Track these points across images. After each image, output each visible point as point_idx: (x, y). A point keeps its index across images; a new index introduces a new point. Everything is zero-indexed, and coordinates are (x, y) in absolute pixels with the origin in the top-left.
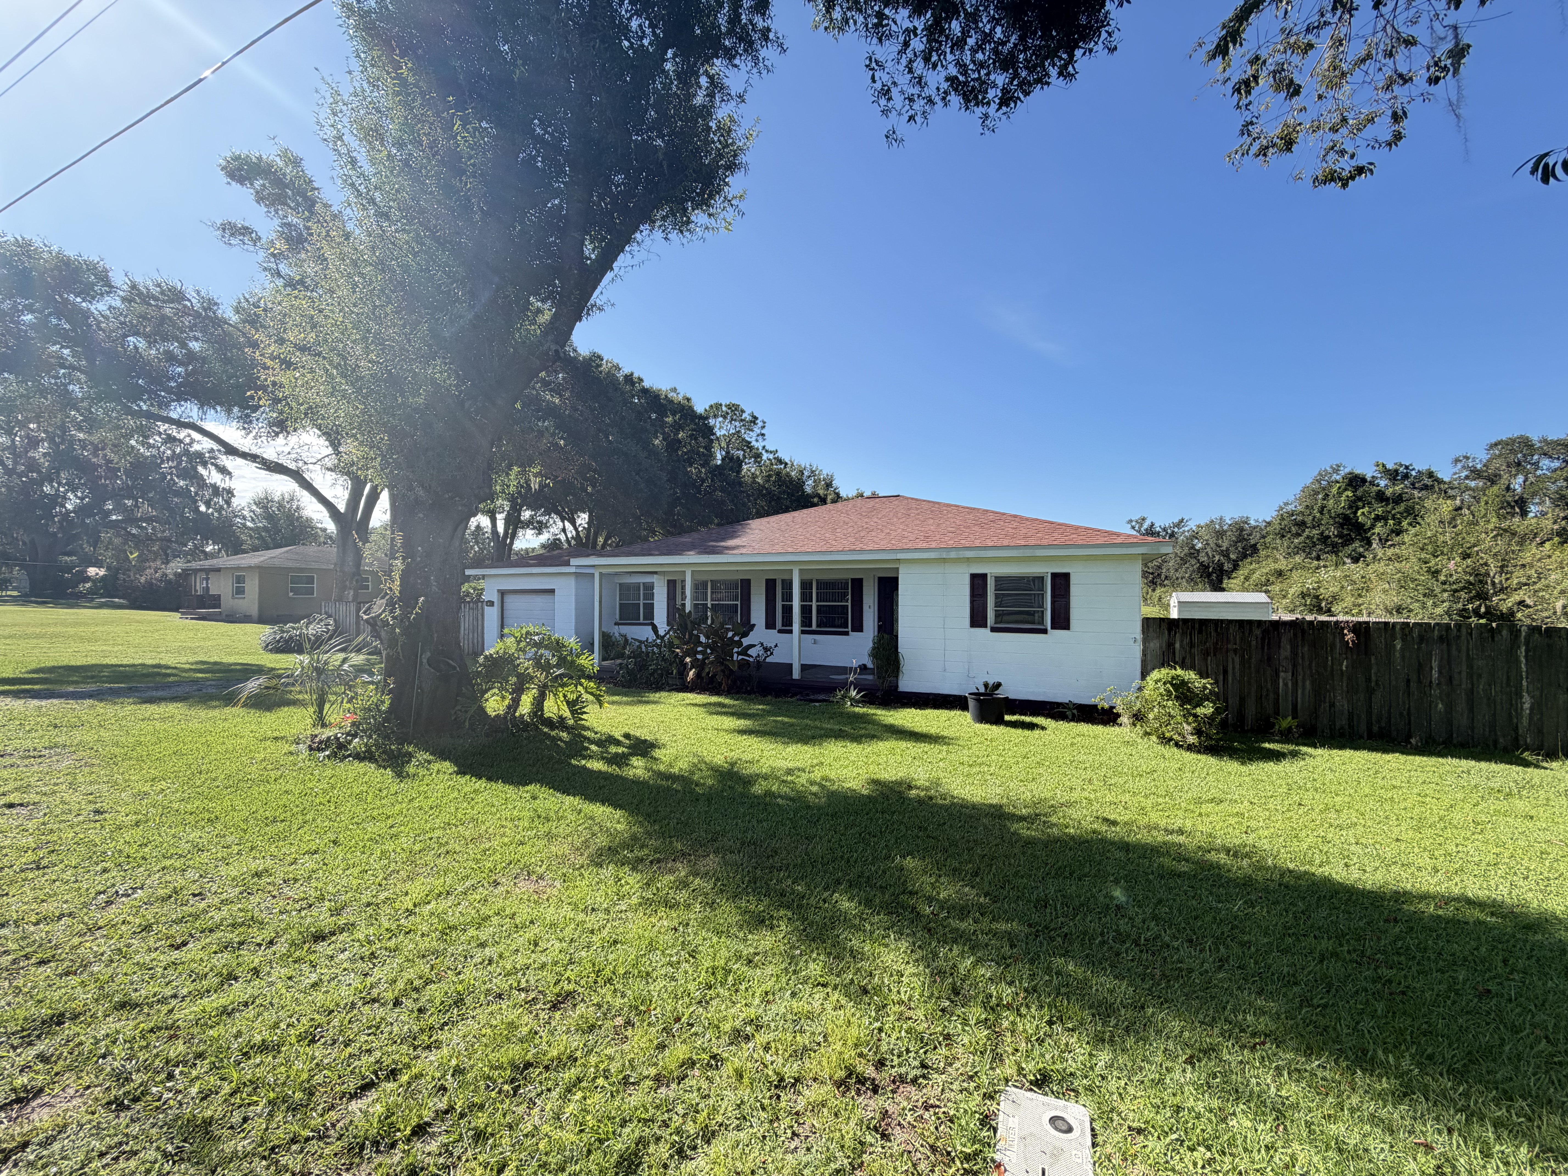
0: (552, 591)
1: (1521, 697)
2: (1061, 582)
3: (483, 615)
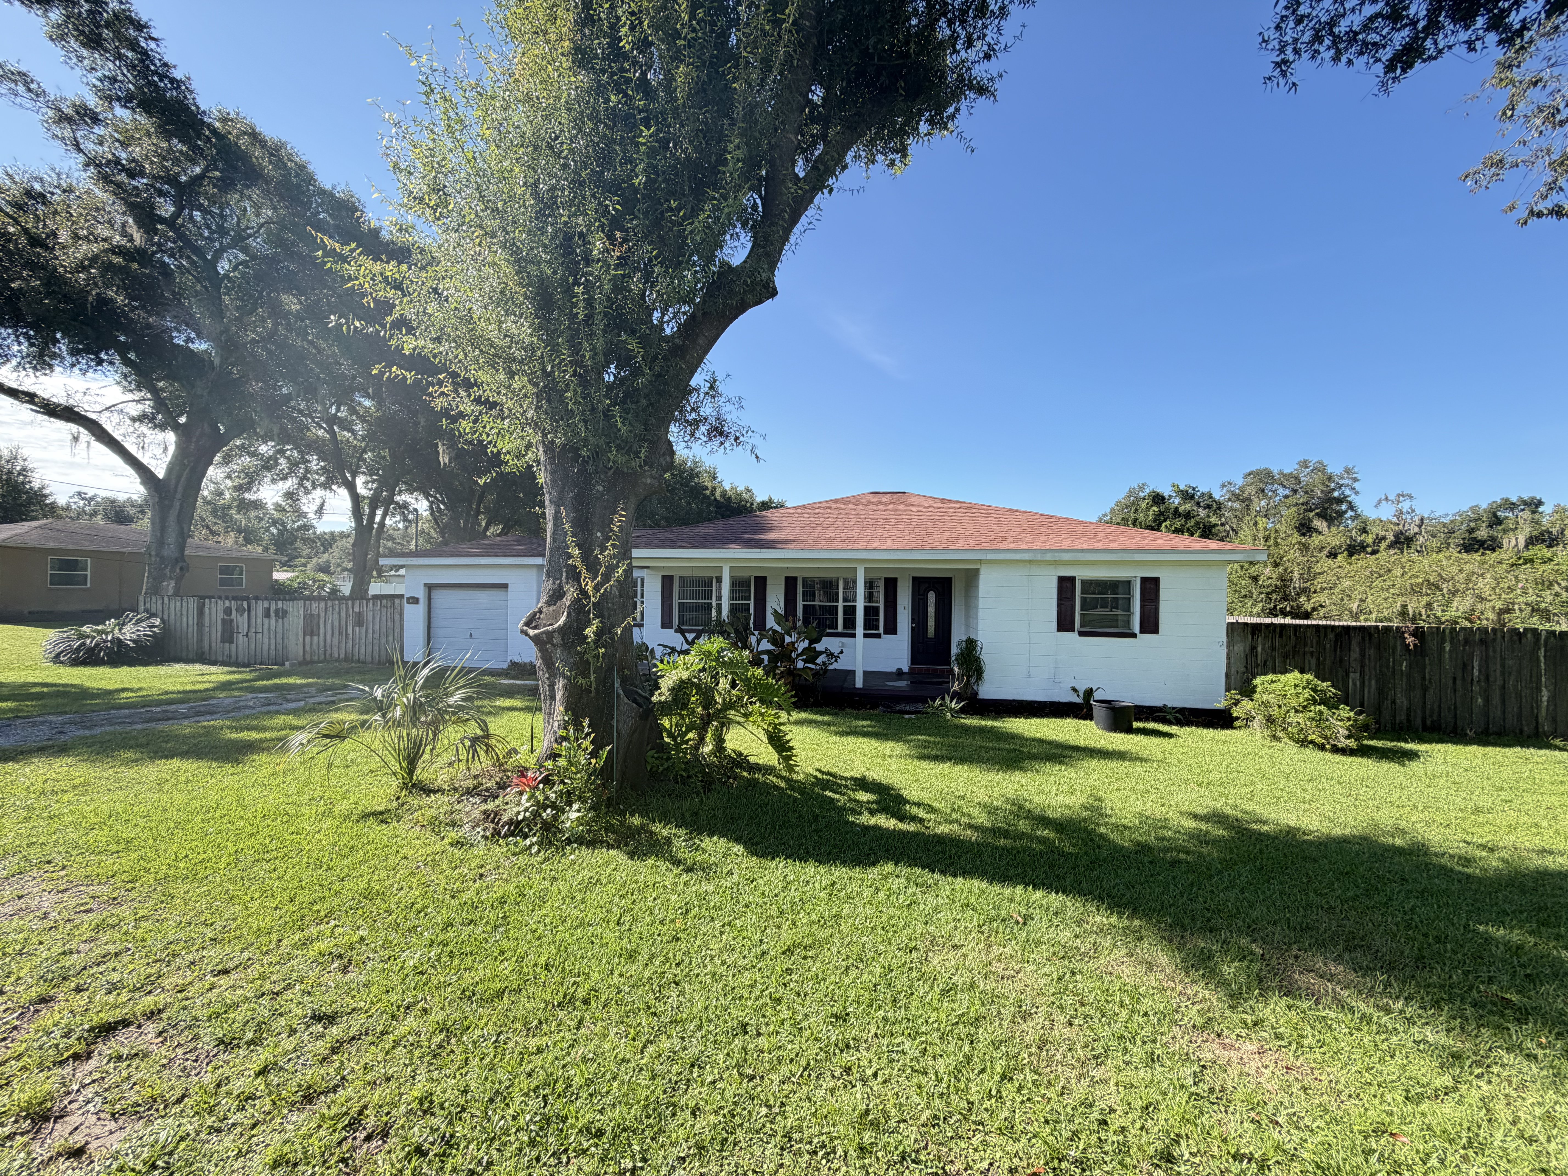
0: (505, 586)
1: (1541, 691)
2: (1151, 587)
3: (401, 614)
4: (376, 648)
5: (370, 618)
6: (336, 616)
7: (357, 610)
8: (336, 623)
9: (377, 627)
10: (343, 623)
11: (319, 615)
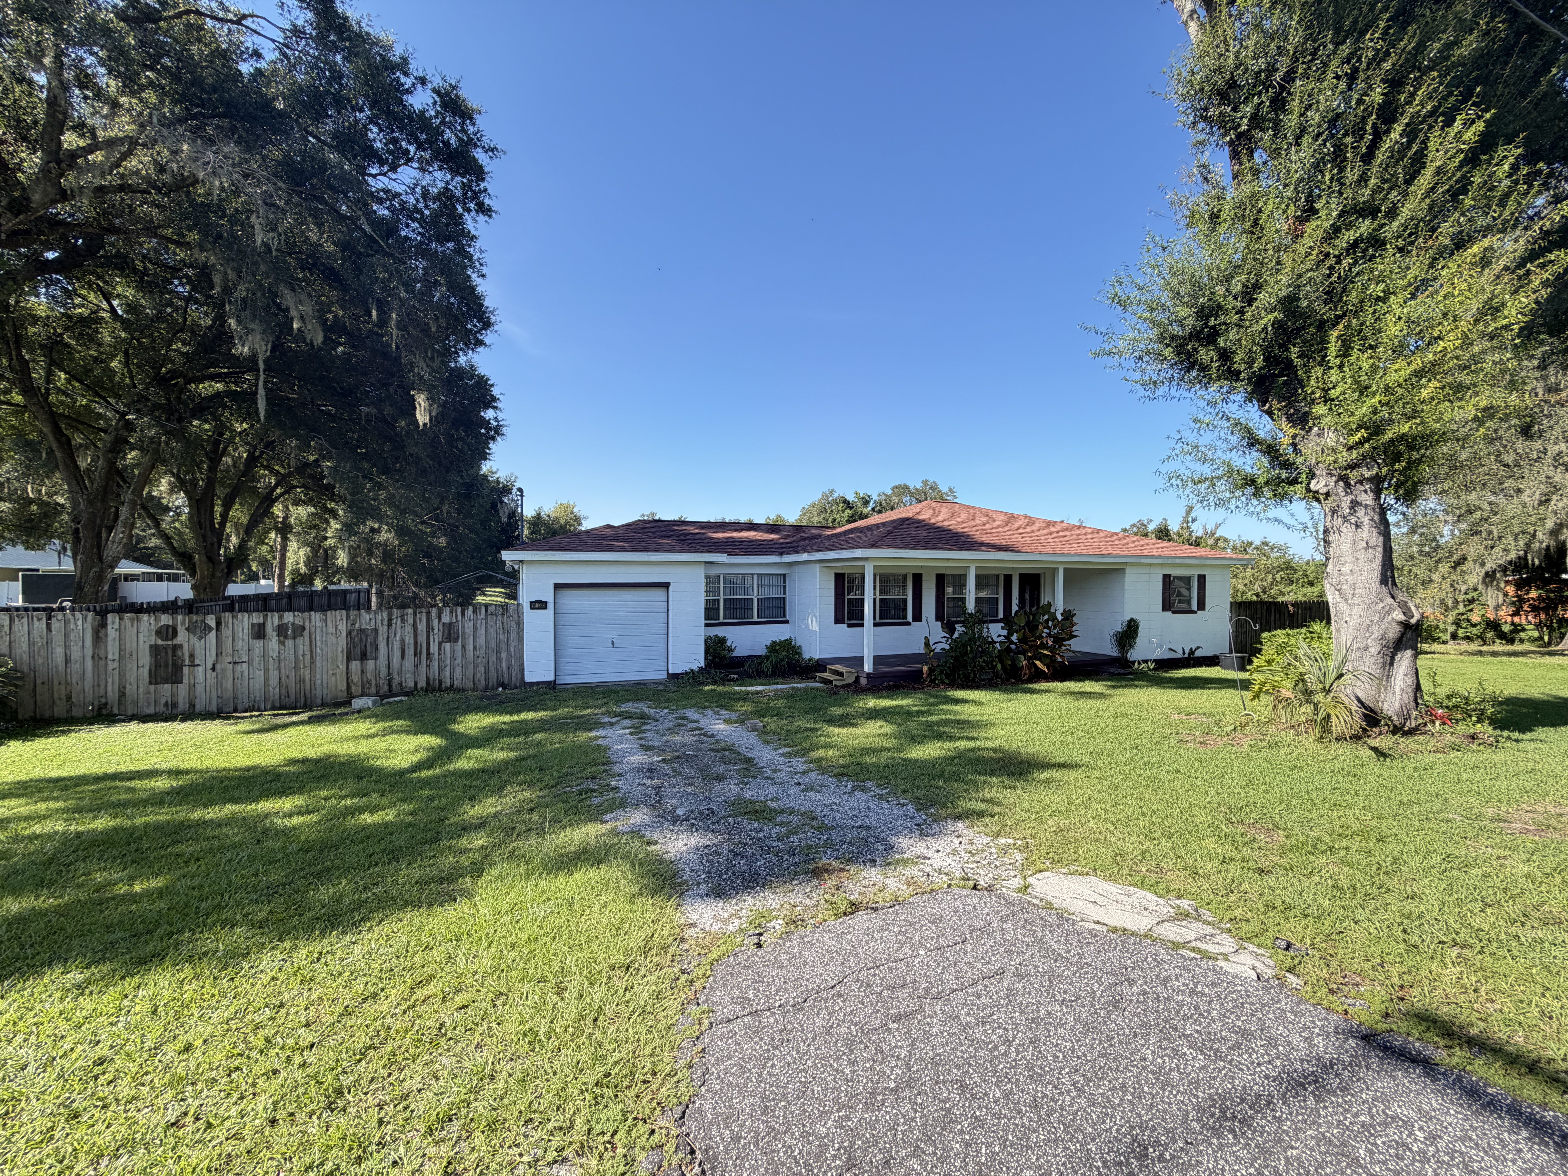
0: (666, 586)
2: (1202, 579)
3: (519, 624)
4: (481, 669)
5: (469, 630)
6: (409, 629)
7: (446, 619)
8: (409, 640)
9: (481, 641)
10: (422, 638)
11: (376, 631)
